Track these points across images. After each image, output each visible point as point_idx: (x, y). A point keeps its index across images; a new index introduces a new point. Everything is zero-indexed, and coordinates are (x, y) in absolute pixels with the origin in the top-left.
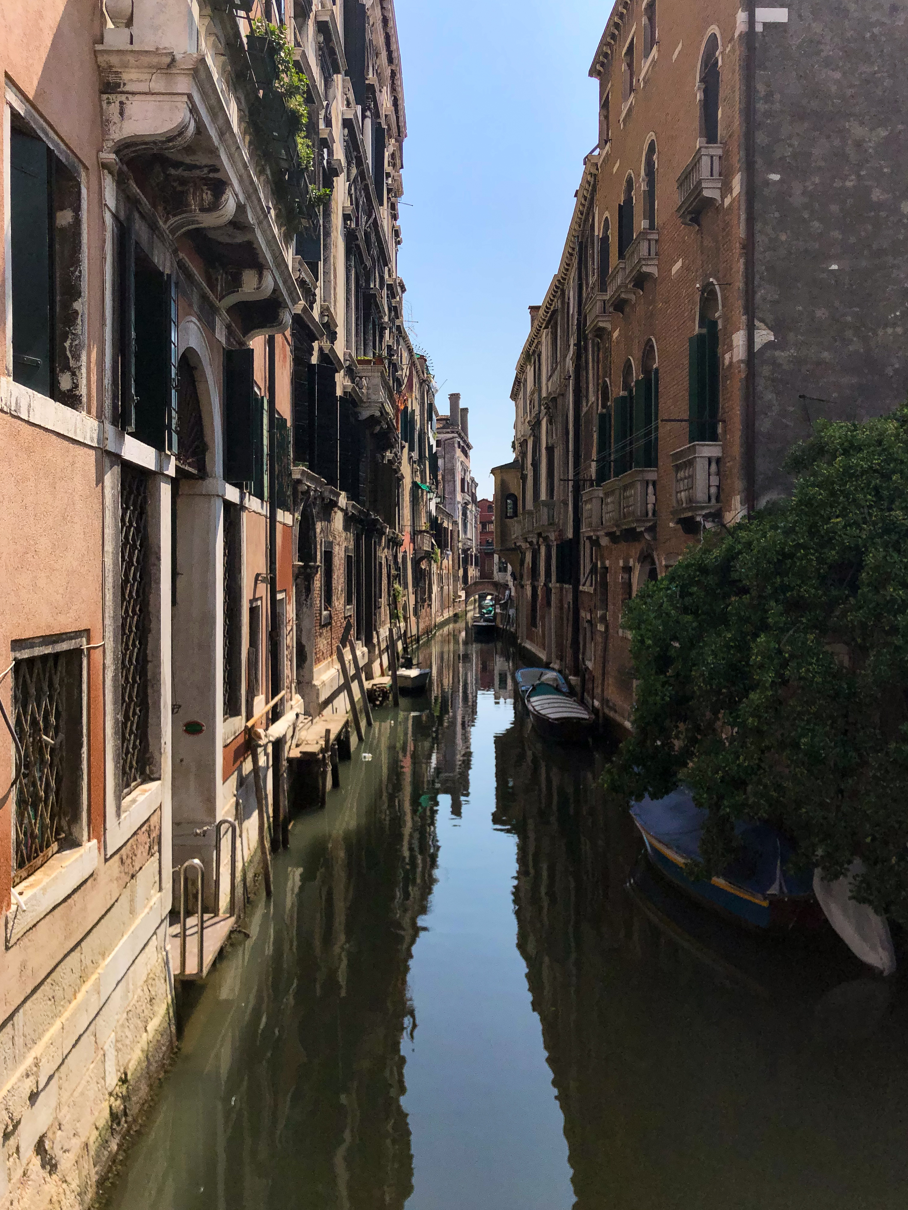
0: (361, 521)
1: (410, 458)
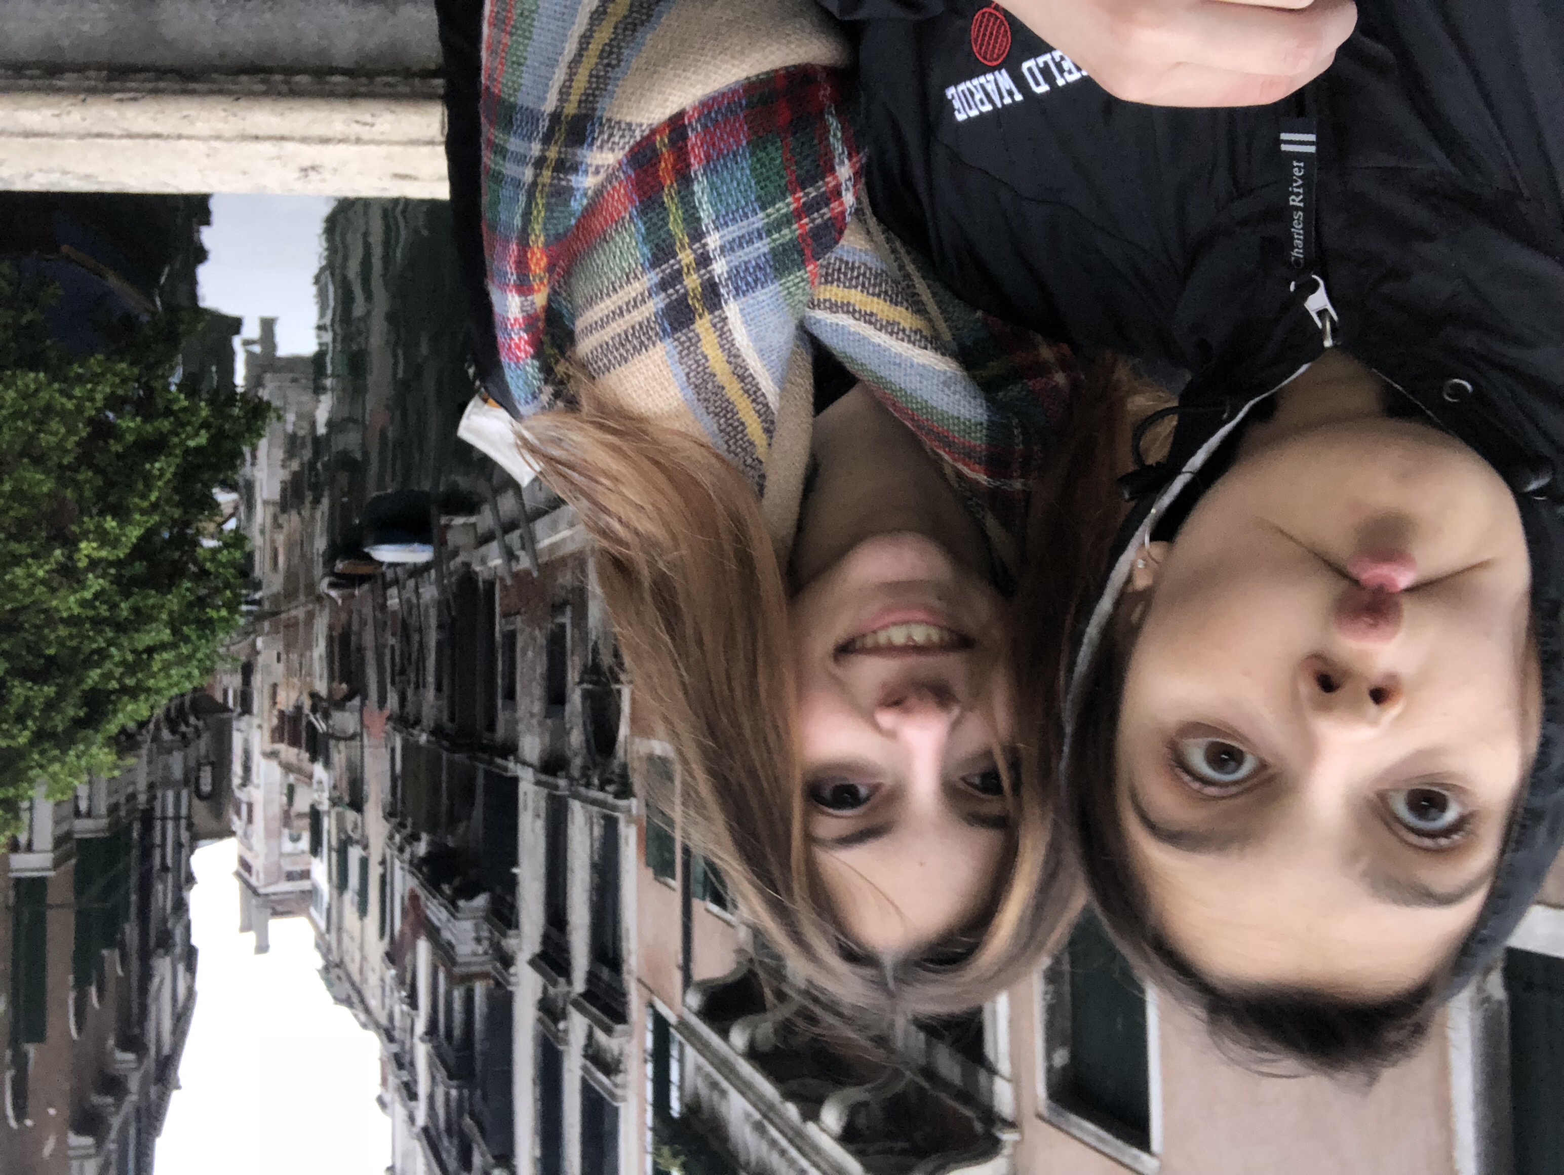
0: (484, 749)
1: (366, 847)
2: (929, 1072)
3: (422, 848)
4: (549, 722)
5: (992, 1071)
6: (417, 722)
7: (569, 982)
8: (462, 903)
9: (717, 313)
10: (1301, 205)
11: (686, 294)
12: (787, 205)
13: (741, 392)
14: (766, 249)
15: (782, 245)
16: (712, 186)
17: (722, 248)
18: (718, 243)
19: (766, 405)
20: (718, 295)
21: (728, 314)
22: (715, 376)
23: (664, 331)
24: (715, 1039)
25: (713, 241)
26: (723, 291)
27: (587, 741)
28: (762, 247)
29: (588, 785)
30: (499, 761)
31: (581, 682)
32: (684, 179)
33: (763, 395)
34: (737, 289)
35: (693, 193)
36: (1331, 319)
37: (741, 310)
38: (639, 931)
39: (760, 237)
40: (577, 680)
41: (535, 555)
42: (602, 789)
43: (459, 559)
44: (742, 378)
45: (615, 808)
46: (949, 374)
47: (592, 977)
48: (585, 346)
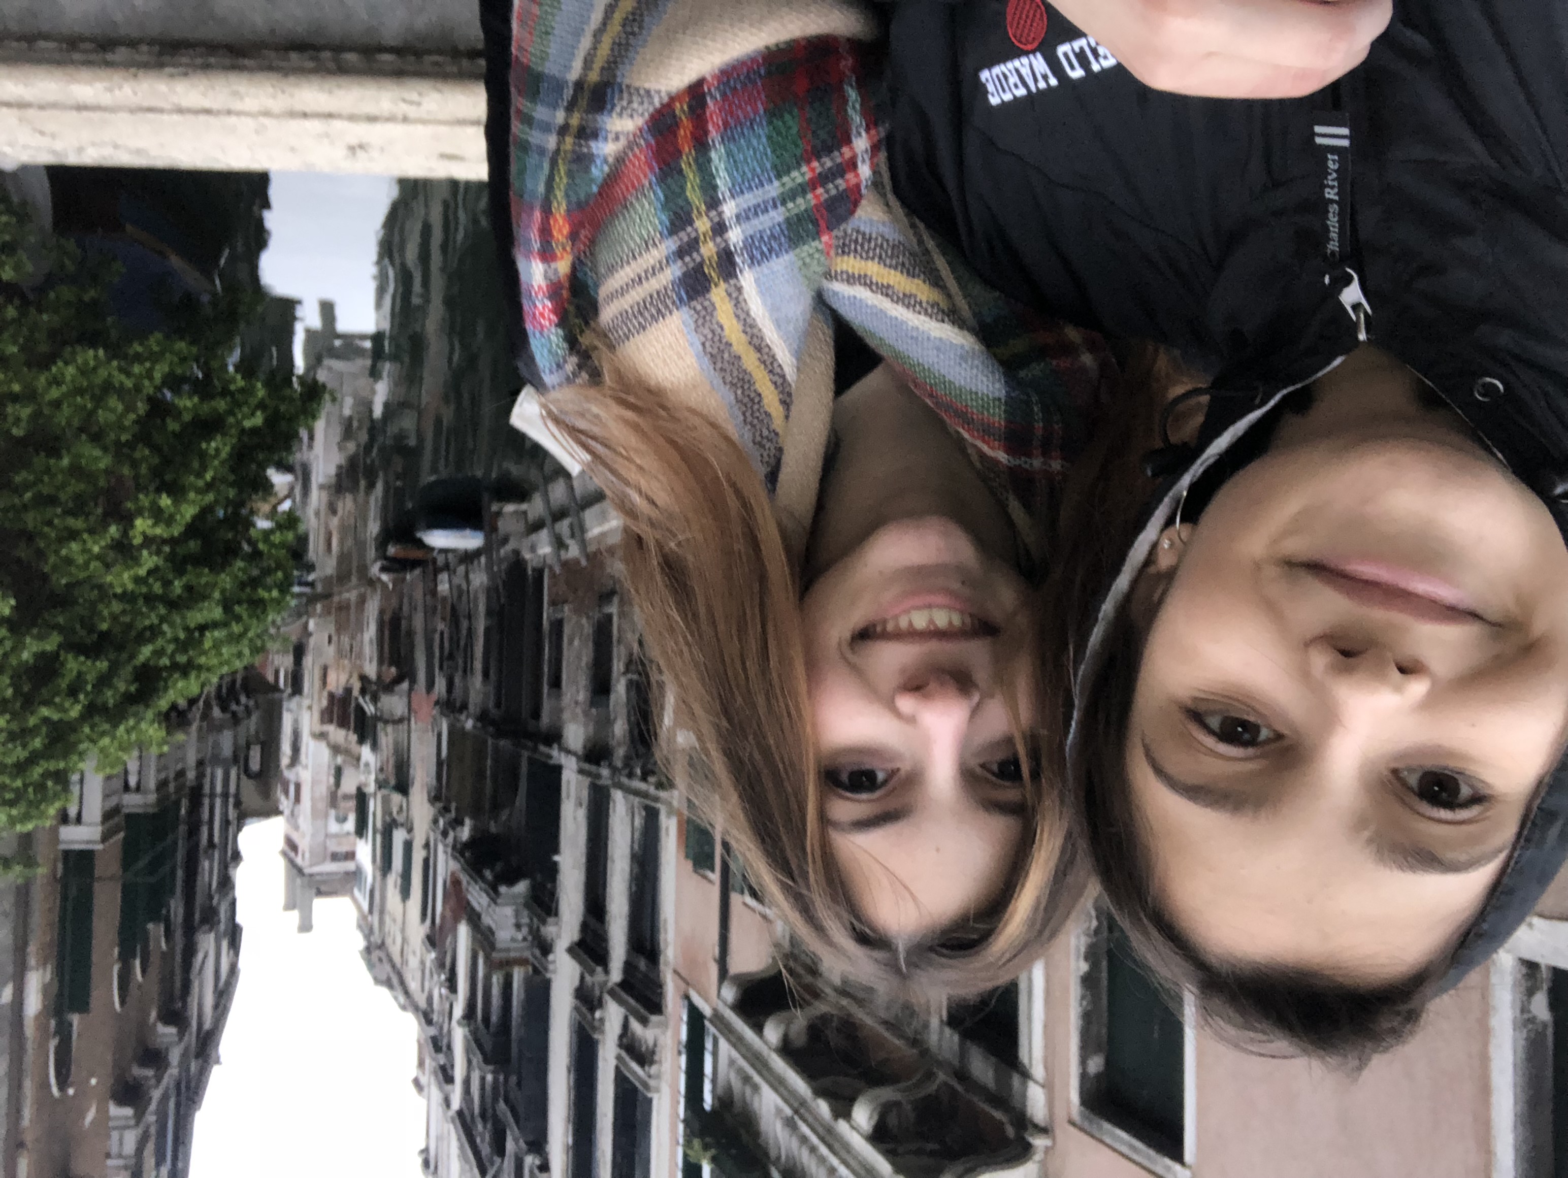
0: (529, 736)
2: (962, 1075)
3: (465, 833)
4: (594, 711)
5: (1026, 1075)
6: (464, 707)
7: (607, 971)
8: (503, 889)
9: (732, 282)
10: (1337, 198)
11: (701, 265)
12: (800, 175)
13: (757, 363)
14: (780, 219)
15: (797, 215)
16: (729, 154)
17: (738, 217)
18: (735, 211)
19: (783, 377)
20: (733, 264)
21: (743, 283)
22: (731, 345)
23: (681, 299)
24: (748, 1034)
25: (729, 209)
26: (738, 260)
27: (631, 731)
28: (777, 216)
29: (631, 775)
30: (542, 748)
31: (624, 673)
32: (701, 144)
33: (780, 366)
34: (752, 258)
35: (709, 160)
36: (1366, 313)
37: (757, 281)
38: (677, 922)
39: (775, 206)
40: (622, 669)
41: (583, 544)
42: (644, 779)
43: (509, 547)
44: (758, 349)
45: (656, 799)
46: (967, 348)
47: (629, 967)
48: (608, 314)
